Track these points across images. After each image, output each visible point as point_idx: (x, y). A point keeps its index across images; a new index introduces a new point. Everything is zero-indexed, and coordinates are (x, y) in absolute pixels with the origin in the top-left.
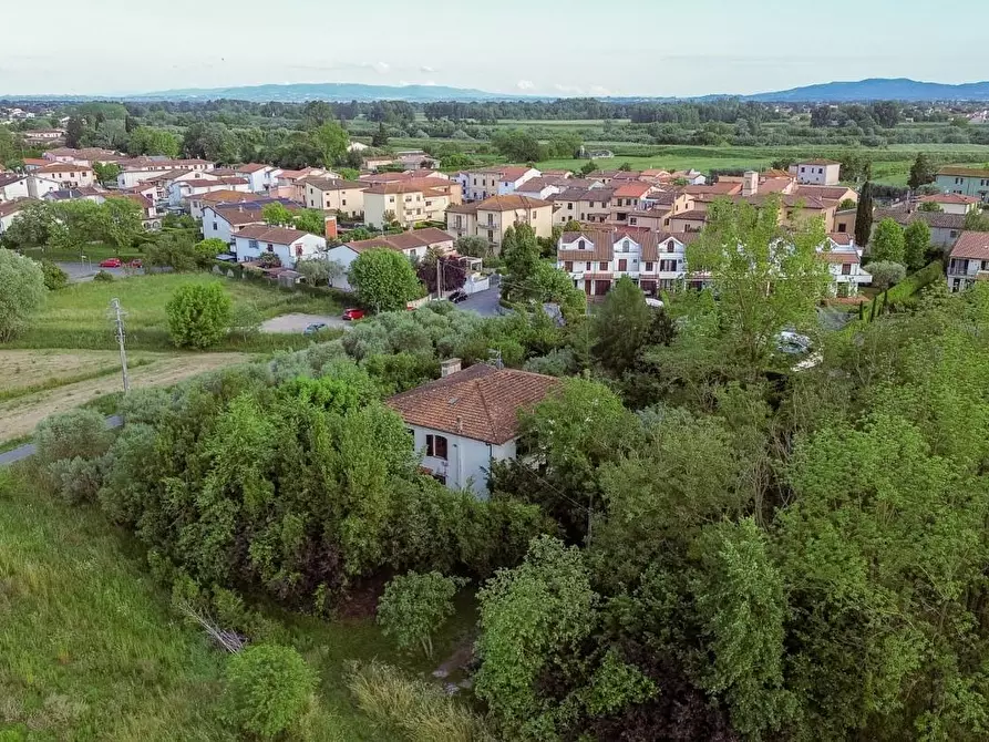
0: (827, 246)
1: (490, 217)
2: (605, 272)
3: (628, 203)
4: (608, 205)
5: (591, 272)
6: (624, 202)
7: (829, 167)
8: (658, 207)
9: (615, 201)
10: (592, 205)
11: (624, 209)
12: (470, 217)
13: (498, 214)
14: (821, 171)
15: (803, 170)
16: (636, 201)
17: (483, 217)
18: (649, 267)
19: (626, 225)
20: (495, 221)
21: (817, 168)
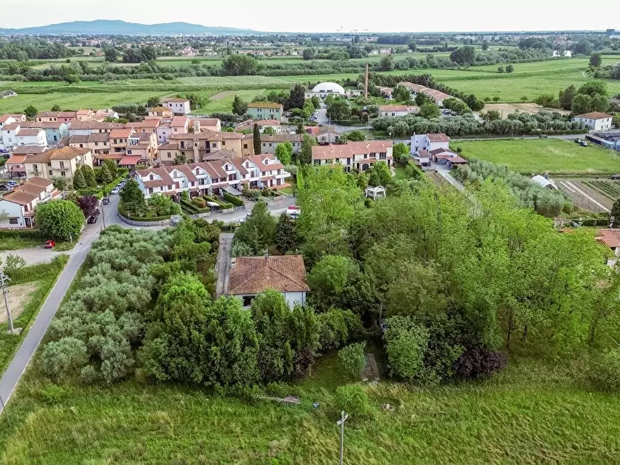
0: (267, 161)
1: (62, 164)
2: (171, 190)
3: (121, 141)
4: (108, 143)
5: (164, 191)
6: (118, 141)
7: (185, 103)
8: (141, 142)
9: (112, 141)
10: (96, 144)
11: (119, 145)
12: (44, 164)
13: (68, 161)
14: (181, 105)
15: (171, 105)
16: (126, 140)
17: (56, 164)
18: (193, 184)
19: (125, 155)
20: (66, 165)
21: (179, 104)
